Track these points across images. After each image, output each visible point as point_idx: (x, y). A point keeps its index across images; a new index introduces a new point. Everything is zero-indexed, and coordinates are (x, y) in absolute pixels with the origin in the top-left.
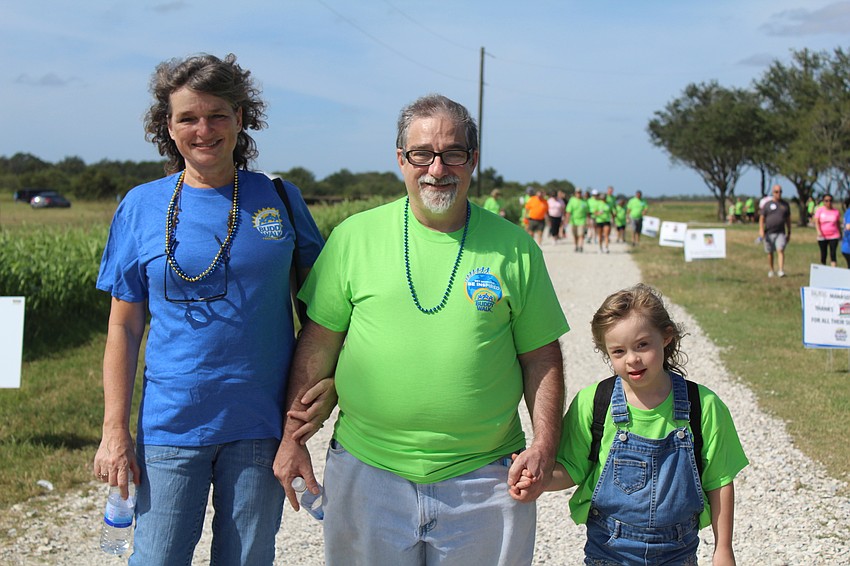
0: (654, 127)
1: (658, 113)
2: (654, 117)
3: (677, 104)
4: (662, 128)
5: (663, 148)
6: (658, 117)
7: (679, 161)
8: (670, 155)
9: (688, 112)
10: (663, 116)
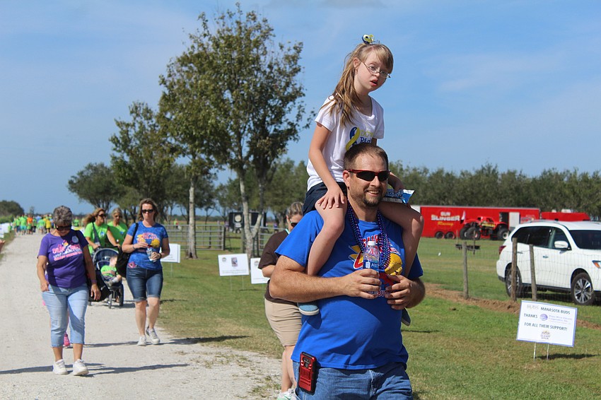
0: (71, 182)
1: (73, 177)
2: (70, 179)
3: (82, 173)
4: (75, 184)
5: (75, 194)
6: (73, 179)
7: (83, 200)
8: (78, 197)
9: (87, 177)
10: (75, 178)
